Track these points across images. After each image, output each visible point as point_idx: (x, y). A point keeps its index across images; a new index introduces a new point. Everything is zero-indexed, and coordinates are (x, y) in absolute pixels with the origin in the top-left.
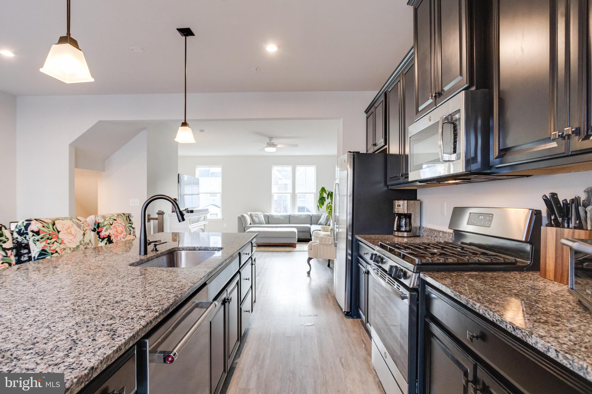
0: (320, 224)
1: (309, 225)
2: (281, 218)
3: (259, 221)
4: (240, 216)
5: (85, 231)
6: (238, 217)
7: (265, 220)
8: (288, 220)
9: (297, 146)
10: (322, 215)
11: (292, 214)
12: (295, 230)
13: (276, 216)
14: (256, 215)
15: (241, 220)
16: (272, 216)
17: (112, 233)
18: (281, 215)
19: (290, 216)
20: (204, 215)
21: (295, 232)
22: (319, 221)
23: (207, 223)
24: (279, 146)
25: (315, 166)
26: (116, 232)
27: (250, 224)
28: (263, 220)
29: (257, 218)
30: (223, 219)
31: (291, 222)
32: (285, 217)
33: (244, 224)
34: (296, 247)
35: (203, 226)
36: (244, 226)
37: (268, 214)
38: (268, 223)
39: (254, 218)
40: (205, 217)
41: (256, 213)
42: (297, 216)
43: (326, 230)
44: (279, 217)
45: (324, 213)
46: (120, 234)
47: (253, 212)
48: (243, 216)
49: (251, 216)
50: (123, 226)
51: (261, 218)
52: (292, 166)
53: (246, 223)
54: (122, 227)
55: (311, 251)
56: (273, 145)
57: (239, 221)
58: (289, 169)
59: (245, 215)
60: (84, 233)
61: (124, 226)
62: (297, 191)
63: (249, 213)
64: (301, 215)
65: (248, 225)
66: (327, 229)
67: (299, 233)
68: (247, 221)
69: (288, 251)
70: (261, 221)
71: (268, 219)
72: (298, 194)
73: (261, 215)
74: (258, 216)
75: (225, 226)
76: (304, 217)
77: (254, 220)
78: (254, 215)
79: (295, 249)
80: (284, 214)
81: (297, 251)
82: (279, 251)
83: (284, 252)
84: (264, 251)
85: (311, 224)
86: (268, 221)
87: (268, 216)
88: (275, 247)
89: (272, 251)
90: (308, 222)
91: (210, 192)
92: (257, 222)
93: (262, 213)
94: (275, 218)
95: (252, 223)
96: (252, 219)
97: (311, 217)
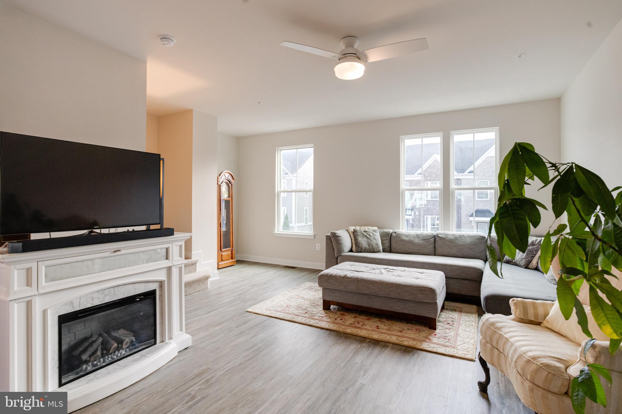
2: (417, 241)
3: (369, 244)
6: (327, 236)
7: (382, 244)
8: (432, 246)
11: (442, 232)
12: (440, 278)
13: (407, 236)
14: (365, 234)
15: (332, 241)
16: (398, 236)
19: (437, 239)
20: (166, 246)
25: (497, 129)
27: (351, 251)
28: (377, 244)
29: (365, 239)
30: (314, 236)
31: (437, 252)
32: (425, 238)
33: (335, 251)
36: (336, 256)
37: (391, 231)
38: (388, 249)
39: (360, 239)
41: (366, 228)
42: (453, 237)
44: (412, 239)
47: (361, 226)
48: (334, 235)
51: (375, 239)
52: (441, 134)
53: (340, 250)
56: (357, 56)
57: (327, 243)
59: (340, 233)
62: (453, 185)
63: (352, 229)
65: (346, 253)
66: (536, 315)
67: (452, 281)
68: (343, 245)
69: (405, 346)
70: (374, 245)
71: (391, 241)
72: (456, 191)
73: (374, 233)
74: (368, 236)
75: (318, 248)
76: (468, 241)
77: (359, 242)
78: (359, 234)
79: (430, 337)
80: (423, 233)
81: (435, 350)
82: (383, 342)
83: (392, 348)
84: (344, 333)
85: (485, 260)
86: (390, 245)
87: (391, 235)
88: (381, 320)
89: (362, 340)
90: (478, 255)
91: (298, 189)
92: (363, 248)
93: (380, 229)
94: (403, 241)
95: (354, 249)
96: (355, 240)
97: (486, 241)
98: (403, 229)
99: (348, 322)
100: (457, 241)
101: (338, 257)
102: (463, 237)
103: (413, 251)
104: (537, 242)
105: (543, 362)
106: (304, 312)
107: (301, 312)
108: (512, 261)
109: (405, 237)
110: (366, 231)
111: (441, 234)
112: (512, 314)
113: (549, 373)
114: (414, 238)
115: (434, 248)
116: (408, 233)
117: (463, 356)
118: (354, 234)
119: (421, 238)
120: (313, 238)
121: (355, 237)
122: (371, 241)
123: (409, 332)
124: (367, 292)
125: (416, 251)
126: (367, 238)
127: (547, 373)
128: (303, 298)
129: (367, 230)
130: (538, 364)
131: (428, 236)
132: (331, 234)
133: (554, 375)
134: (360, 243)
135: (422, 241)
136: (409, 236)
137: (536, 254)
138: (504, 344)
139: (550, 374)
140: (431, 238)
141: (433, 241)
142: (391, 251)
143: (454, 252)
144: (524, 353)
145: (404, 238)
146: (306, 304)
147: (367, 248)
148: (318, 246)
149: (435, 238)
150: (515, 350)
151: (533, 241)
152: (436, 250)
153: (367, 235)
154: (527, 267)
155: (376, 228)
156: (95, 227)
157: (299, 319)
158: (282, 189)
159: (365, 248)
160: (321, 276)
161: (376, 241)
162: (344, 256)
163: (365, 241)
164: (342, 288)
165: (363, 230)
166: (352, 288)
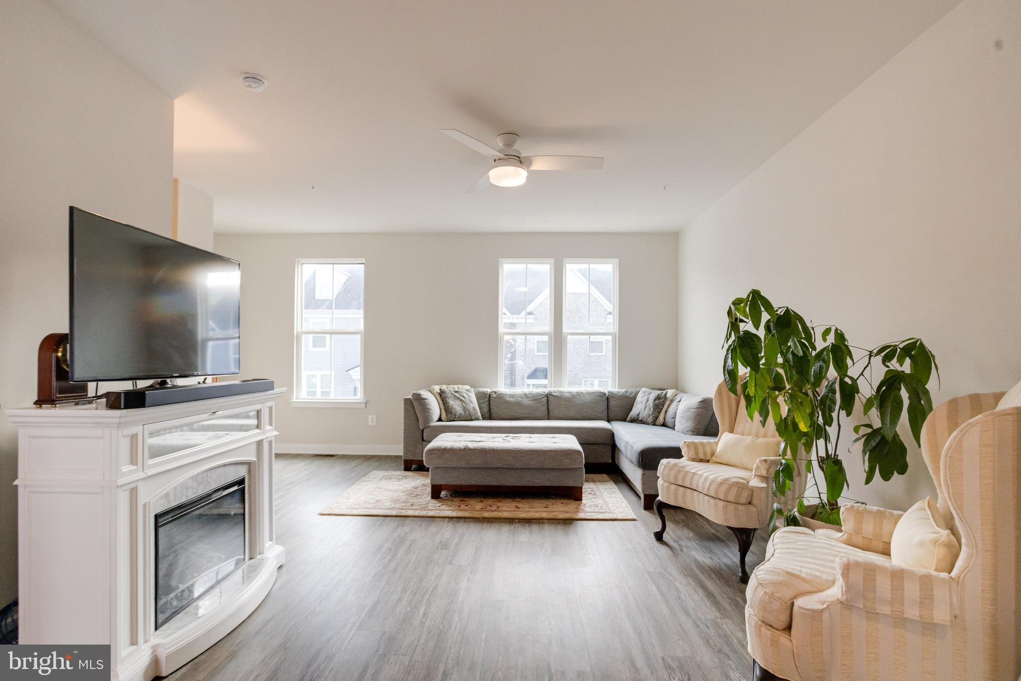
0: (634, 421)
1: (602, 424)
2: (526, 402)
3: (465, 409)
4: (410, 397)
6: (406, 400)
7: (480, 408)
8: (545, 408)
10: (638, 392)
11: (555, 389)
12: (577, 444)
13: (512, 396)
14: (457, 394)
15: (415, 407)
16: (500, 397)
18: (525, 395)
19: (551, 398)
20: (258, 407)
22: (631, 410)
23: (276, 433)
24: (539, 165)
25: (616, 261)
27: (440, 420)
28: (474, 409)
29: (458, 402)
30: (366, 403)
31: (551, 415)
32: (536, 398)
33: (420, 420)
34: (580, 499)
35: (254, 448)
36: (421, 427)
37: (489, 391)
38: (487, 415)
39: (451, 402)
40: (258, 413)
41: (456, 387)
42: (569, 395)
43: (702, 457)
44: (520, 399)
45: (644, 389)
47: (448, 384)
48: (418, 398)
49: (442, 395)
51: (471, 402)
52: (552, 260)
53: (427, 419)
56: (519, 160)
57: (406, 410)
58: (545, 268)
59: (425, 394)
62: (565, 330)
63: (437, 389)
64: (578, 394)
65: (434, 424)
66: (705, 454)
68: (431, 411)
69: (562, 520)
70: (471, 411)
71: (489, 404)
72: (569, 337)
73: (469, 393)
74: (461, 398)
75: (372, 422)
76: (588, 398)
77: (450, 407)
78: (449, 395)
79: (581, 508)
80: (532, 391)
81: (594, 517)
82: (535, 519)
83: (550, 524)
84: (482, 518)
85: (611, 420)
86: (490, 410)
87: (489, 396)
88: (514, 500)
89: (511, 521)
90: (600, 415)
91: (334, 328)
92: (458, 415)
93: (474, 388)
94: (508, 402)
95: (444, 416)
96: (444, 404)
97: (608, 398)
98: (502, 387)
99: (477, 507)
100: (576, 400)
101: (424, 429)
102: (581, 395)
103: (522, 415)
104: (663, 395)
105: (733, 481)
106: (409, 505)
107: (404, 504)
108: (638, 419)
109: (510, 397)
110: (457, 392)
111: (555, 392)
112: (683, 457)
113: (739, 487)
114: (522, 398)
115: (547, 410)
116: (513, 392)
117: (625, 518)
118: (441, 396)
119: (531, 397)
120: (364, 407)
121: (443, 401)
122: (466, 404)
123: (556, 506)
124: (499, 465)
125: (526, 415)
126: (461, 400)
127: (737, 488)
128: (390, 491)
129: (457, 390)
130: (730, 483)
131: (538, 394)
132: (412, 396)
133: (743, 488)
134: (452, 408)
135: (533, 402)
136: (515, 397)
137: (662, 409)
138: (692, 478)
139: (740, 489)
140: (543, 397)
141: (546, 402)
142: (490, 418)
143: (572, 414)
144: (716, 479)
145: (508, 399)
146: (402, 496)
147: (462, 415)
148: (372, 419)
149: (548, 396)
150: (706, 479)
151: (659, 395)
152: (550, 412)
153: (460, 396)
154: (654, 425)
155: (468, 387)
156: (174, 375)
157: (410, 513)
158: (305, 328)
159: (460, 414)
160: (431, 451)
161: (472, 405)
162: (433, 426)
163: (458, 405)
164: (463, 464)
165: (452, 390)
166: (478, 461)
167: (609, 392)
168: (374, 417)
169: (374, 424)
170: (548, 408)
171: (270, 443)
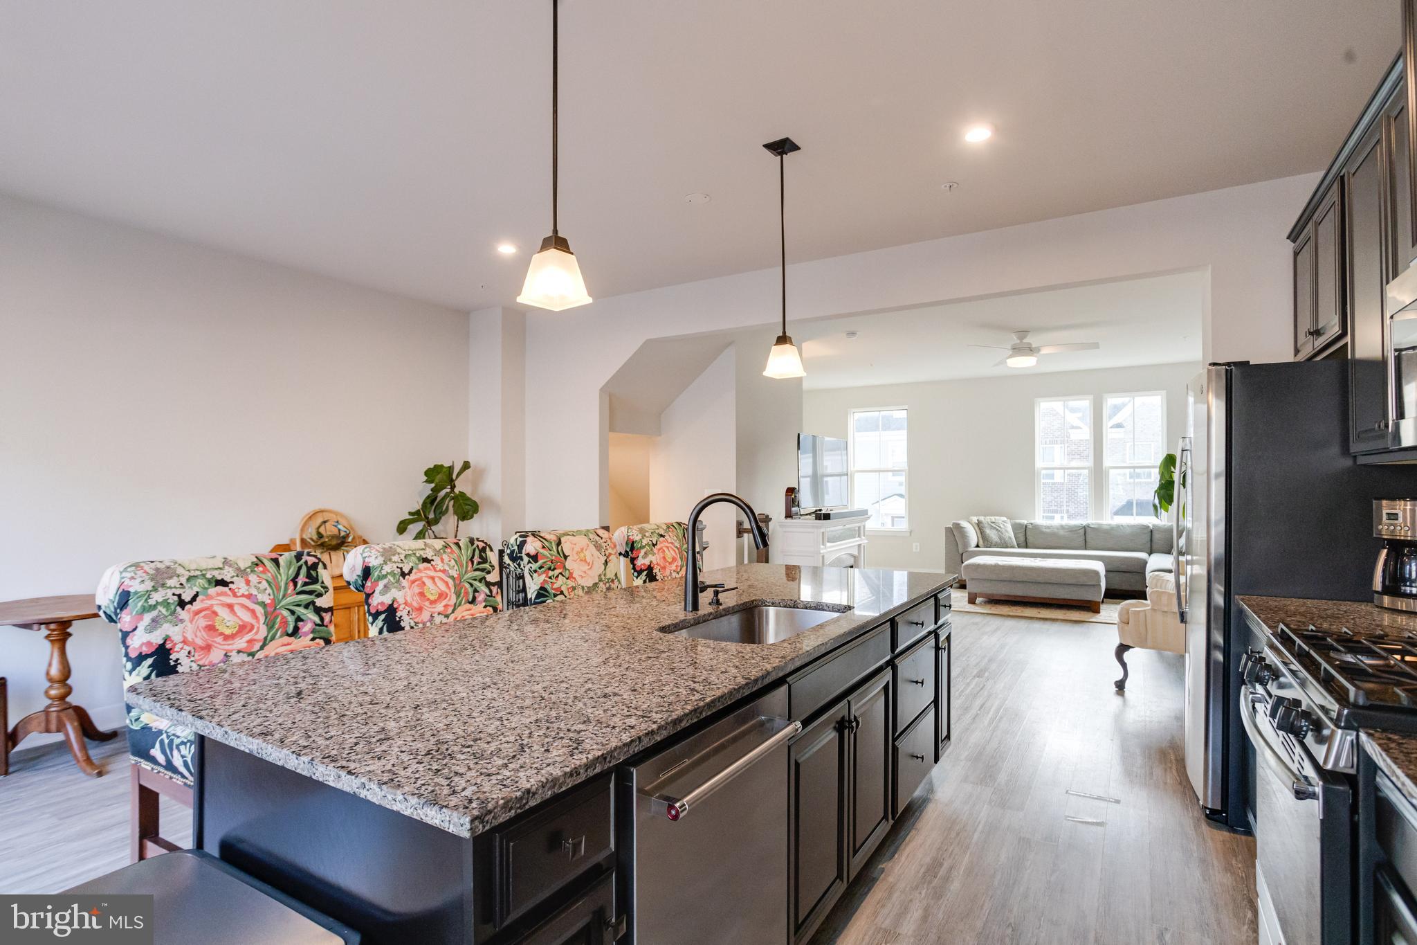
1: (1140, 555)
2: (1062, 532)
3: (1000, 538)
4: (951, 526)
5: (607, 557)
6: (947, 529)
7: (1016, 538)
8: (1082, 538)
9: (1095, 346)
11: (1093, 522)
12: (1099, 567)
13: (1048, 527)
14: (993, 525)
15: (955, 535)
16: (1036, 528)
17: (655, 562)
18: (1062, 526)
19: (1088, 530)
20: (858, 525)
21: (1096, 573)
23: (866, 541)
24: (1044, 351)
25: (1163, 393)
26: (662, 560)
27: (978, 546)
28: (1010, 538)
29: (995, 531)
30: (911, 532)
31: (1088, 546)
32: (1073, 530)
33: (960, 546)
34: (1099, 612)
35: (856, 547)
36: (961, 551)
37: (1026, 521)
38: (1024, 544)
39: (988, 531)
40: (859, 528)
41: (993, 519)
42: (1108, 527)
44: (1056, 530)
46: (670, 563)
47: (985, 515)
48: (957, 526)
49: (980, 526)
50: (676, 547)
51: (1006, 531)
52: (1091, 397)
53: (966, 544)
54: (675, 551)
55: (1126, 627)
56: (1030, 350)
57: (947, 537)
58: (1085, 404)
59: (964, 524)
60: (606, 561)
61: (678, 549)
62: (1107, 462)
63: (975, 519)
64: (1118, 526)
65: (972, 548)
67: (1111, 575)
68: (969, 538)
69: (1074, 620)
70: (1007, 539)
71: (1025, 534)
72: (1111, 470)
73: (1005, 524)
74: (998, 527)
75: (916, 549)
76: (1128, 531)
77: (987, 535)
78: (986, 525)
80: (1068, 523)
82: (1050, 618)
83: (1062, 621)
85: (1149, 551)
86: (1026, 538)
87: (1026, 527)
91: (881, 466)
92: (994, 543)
93: (1010, 519)
94: (1043, 533)
95: (981, 543)
96: (981, 533)
97: (1151, 531)
98: (1038, 519)
99: (1005, 610)
100: (1115, 532)
101: (963, 553)
102: (1121, 527)
103: (1058, 545)
109: (1046, 528)
110: (994, 522)
111: (1093, 525)
114: (1058, 529)
116: (1050, 524)
118: (978, 526)
119: (1068, 529)
120: (909, 535)
121: (980, 530)
122: (1002, 533)
125: (1063, 544)
126: (997, 530)
129: (994, 520)
131: (1075, 526)
132: (953, 526)
134: (989, 536)
135: (1068, 533)
136: (1051, 528)
140: (1080, 529)
141: (1083, 533)
142: (1026, 547)
143: (1110, 545)
145: (1045, 530)
147: (998, 544)
148: (916, 546)
149: (1085, 529)
152: (1089, 543)
153: (996, 526)
155: (1005, 519)
158: (856, 469)
159: (996, 541)
160: (968, 566)
161: (1007, 535)
162: (972, 551)
163: (994, 534)
164: (994, 577)
165: (989, 520)
166: (1006, 576)
167: (1153, 526)
168: (918, 544)
169: (918, 550)
170: (1085, 540)
171: (864, 546)
